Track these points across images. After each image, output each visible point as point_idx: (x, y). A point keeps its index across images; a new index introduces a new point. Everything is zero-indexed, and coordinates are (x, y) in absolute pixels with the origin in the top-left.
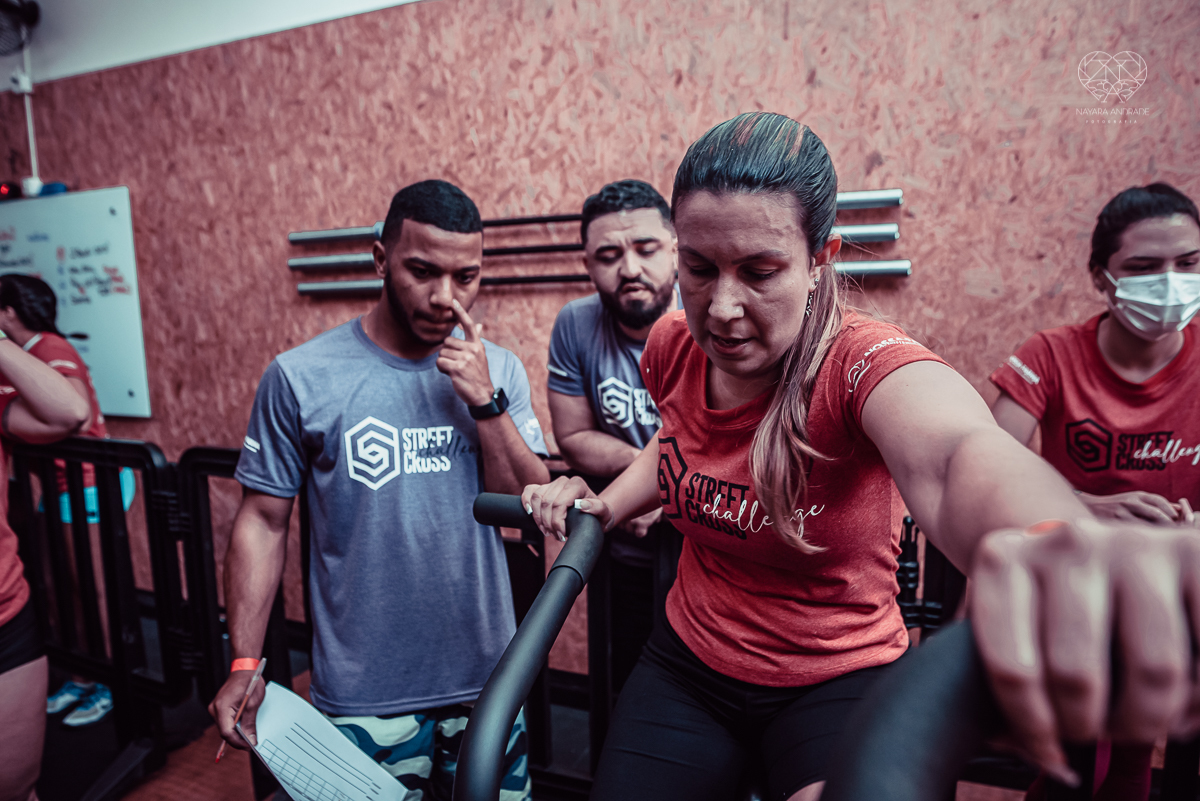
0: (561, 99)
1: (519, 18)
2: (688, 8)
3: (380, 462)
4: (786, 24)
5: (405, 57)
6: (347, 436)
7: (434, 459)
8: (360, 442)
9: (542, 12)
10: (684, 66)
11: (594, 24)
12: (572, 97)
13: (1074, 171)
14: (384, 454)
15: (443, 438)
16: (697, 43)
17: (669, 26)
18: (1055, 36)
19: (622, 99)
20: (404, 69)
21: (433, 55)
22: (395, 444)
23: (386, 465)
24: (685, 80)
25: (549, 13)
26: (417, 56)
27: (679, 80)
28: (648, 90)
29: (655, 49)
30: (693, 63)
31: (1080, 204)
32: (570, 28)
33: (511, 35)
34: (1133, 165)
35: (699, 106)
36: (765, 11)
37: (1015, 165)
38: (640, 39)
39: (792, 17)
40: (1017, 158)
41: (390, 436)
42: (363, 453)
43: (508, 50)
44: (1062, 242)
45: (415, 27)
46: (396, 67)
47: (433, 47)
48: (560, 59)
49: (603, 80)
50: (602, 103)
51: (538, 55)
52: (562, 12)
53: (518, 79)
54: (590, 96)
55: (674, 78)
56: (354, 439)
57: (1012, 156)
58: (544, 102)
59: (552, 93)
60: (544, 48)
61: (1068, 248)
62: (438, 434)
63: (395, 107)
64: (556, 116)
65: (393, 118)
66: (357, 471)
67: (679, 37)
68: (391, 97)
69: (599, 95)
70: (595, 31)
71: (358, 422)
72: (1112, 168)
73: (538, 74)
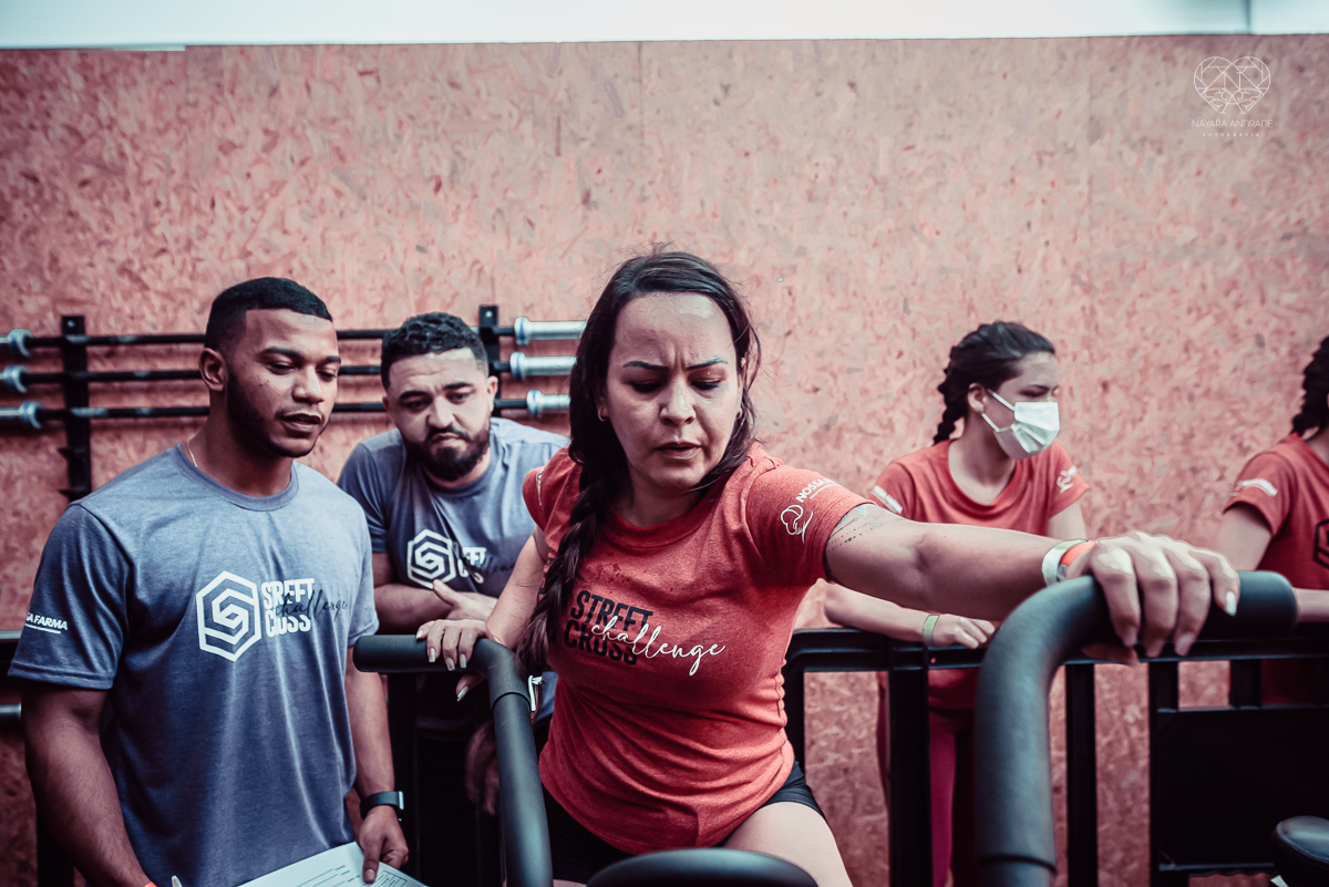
0: (288, 193)
1: (232, 92)
2: (449, 108)
3: (239, 627)
4: (558, 140)
5: (59, 117)
6: (199, 597)
7: (291, 618)
8: (216, 604)
9: (264, 90)
10: (444, 172)
11: (332, 113)
12: (305, 193)
13: (841, 309)
14: (243, 615)
15: (303, 592)
16: (458, 148)
17: (425, 126)
18: (818, 181)
19: (369, 201)
20: (58, 132)
21: (105, 122)
22: (254, 602)
23: (245, 629)
24: (445, 186)
25: (274, 91)
26: (80, 118)
27: (438, 187)
28: (400, 194)
29: (409, 150)
30: (454, 171)
31: (848, 340)
32: (301, 112)
33: (221, 112)
34: (891, 306)
35: (462, 217)
36: (535, 124)
37: (788, 300)
38: (391, 137)
39: (564, 133)
40: (790, 293)
41: (248, 592)
42: (218, 617)
43: (216, 129)
44: (834, 376)
45: (77, 82)
46: (45, 129)
47: (104, 111)
48: (287, 146)
49: (343, 178)
50: (342, 204)
51: (258, 140)
52: (291, 92)
53: (230, 164)
54: (329, 195)
55: (433, 184)
56: (207, 601)
57: (786, 291)
58: (267, 196)
59: (277, 187)
60: (266, 132)
61: (840, 382)
62: (297, 588)
63: (42, 179)
64: (282, 215)
65: (40, 193)
66: (210, 640)
67: (437, 139)
68: (36, 166)
69: (338, 193)
70: (334, 121)
71: (212, 578)
72: (873, 307)
73: (258, 161)
